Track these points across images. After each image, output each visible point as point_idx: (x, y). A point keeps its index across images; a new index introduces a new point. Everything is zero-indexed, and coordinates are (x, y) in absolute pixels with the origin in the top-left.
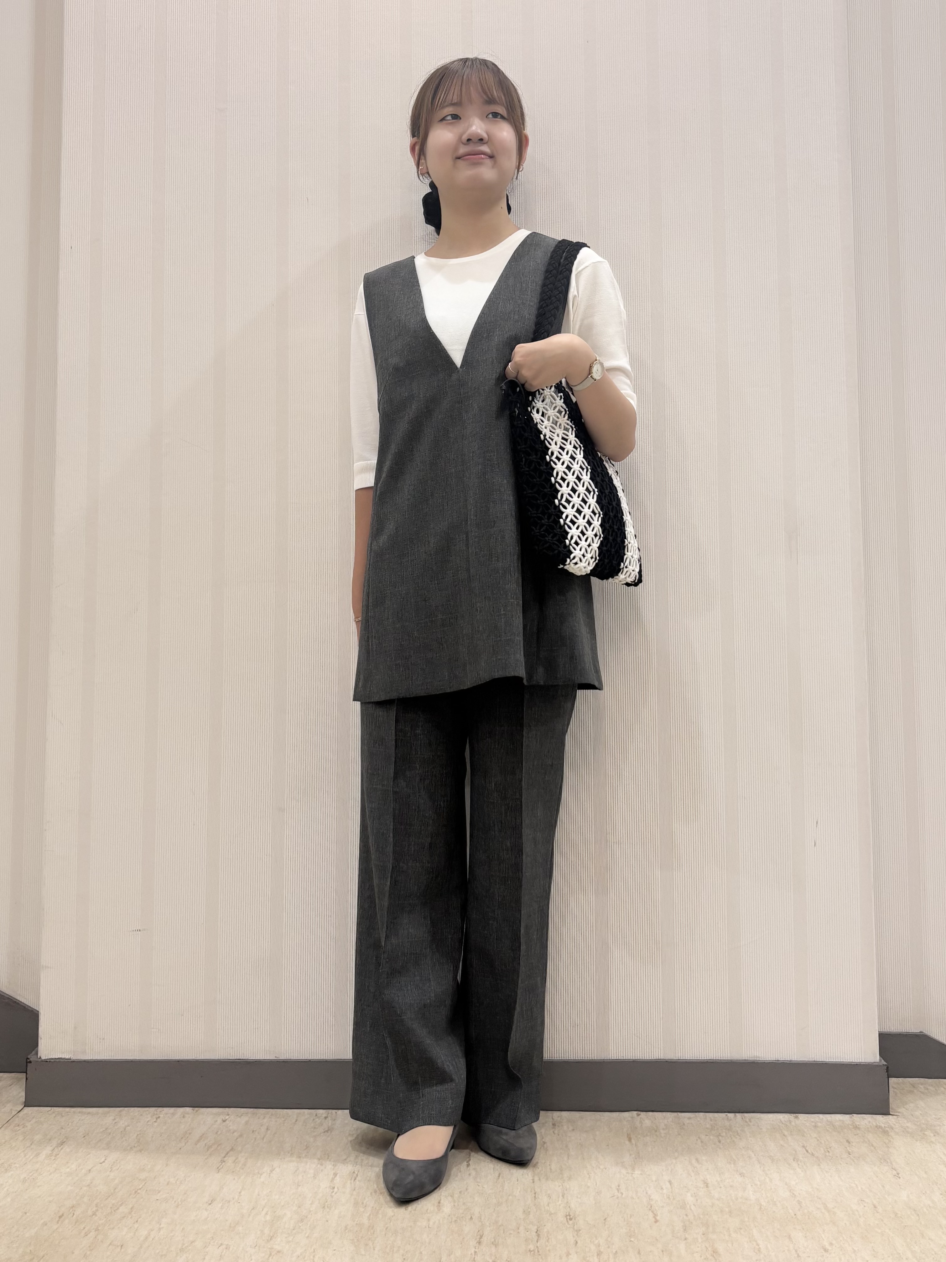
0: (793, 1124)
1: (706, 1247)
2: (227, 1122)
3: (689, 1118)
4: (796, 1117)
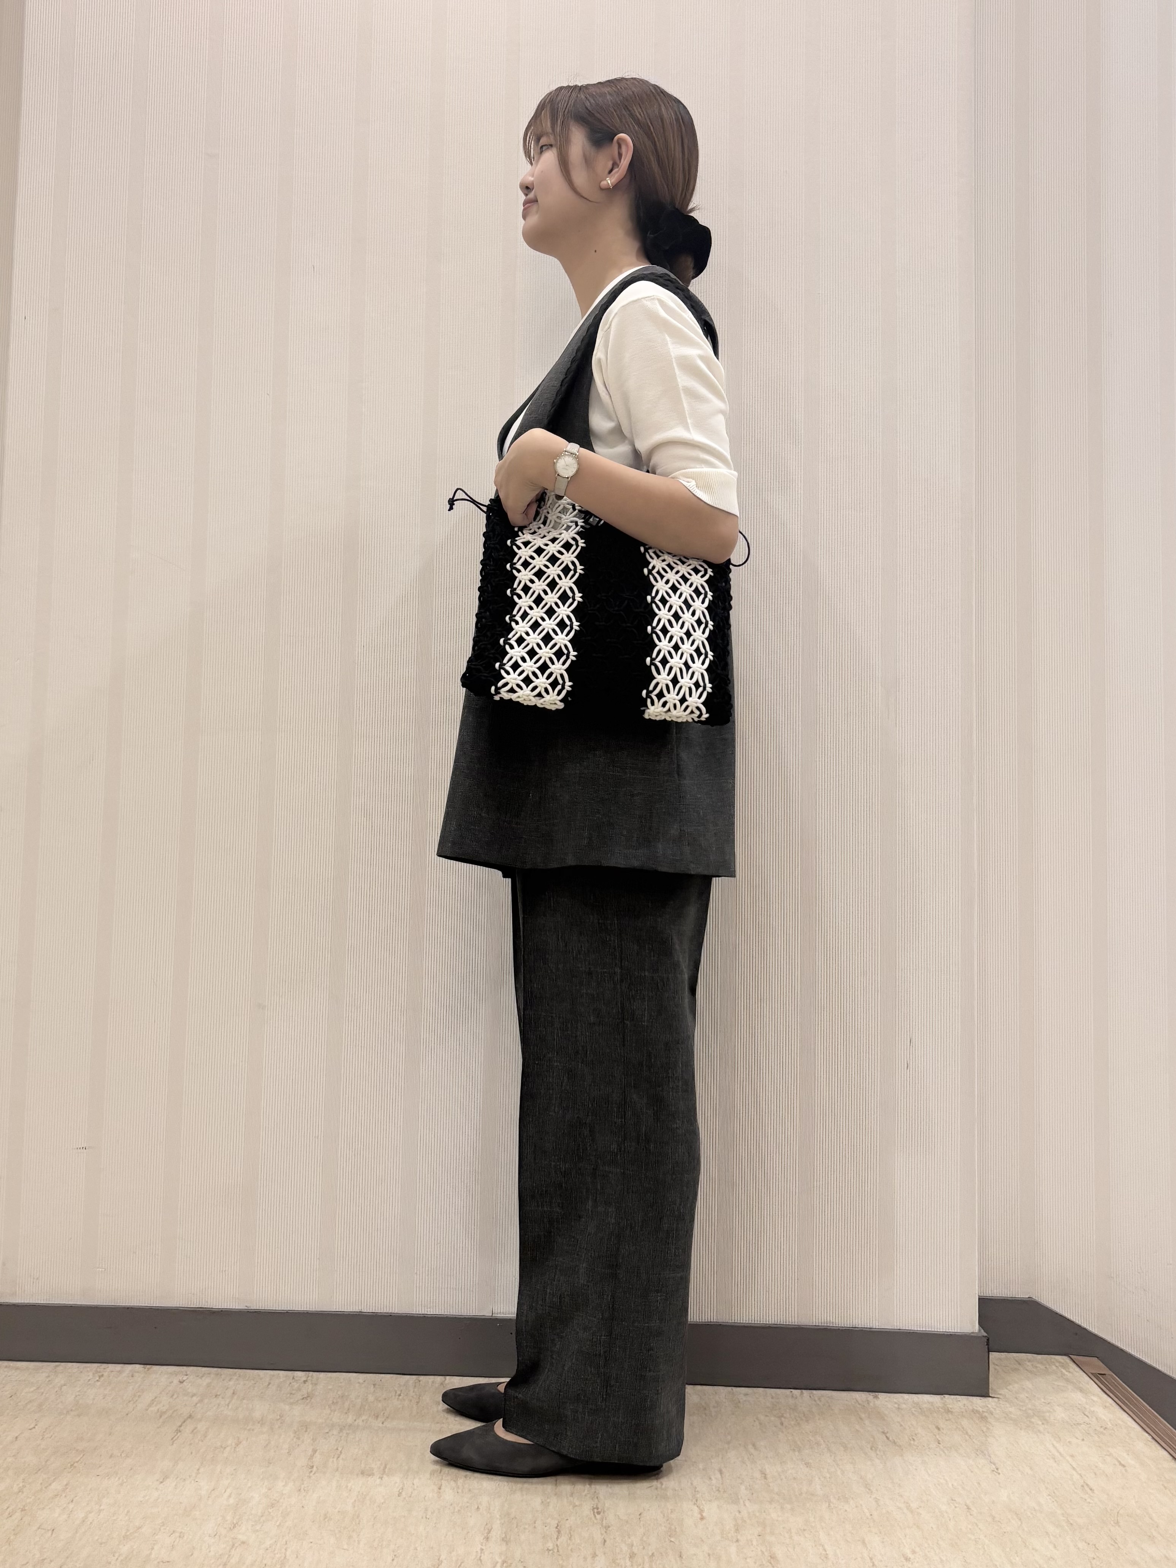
0: (871, 1404)
1: (761, 1551)
2: (185, 1383)
3: (746, 1395)
4: (876, 1397)
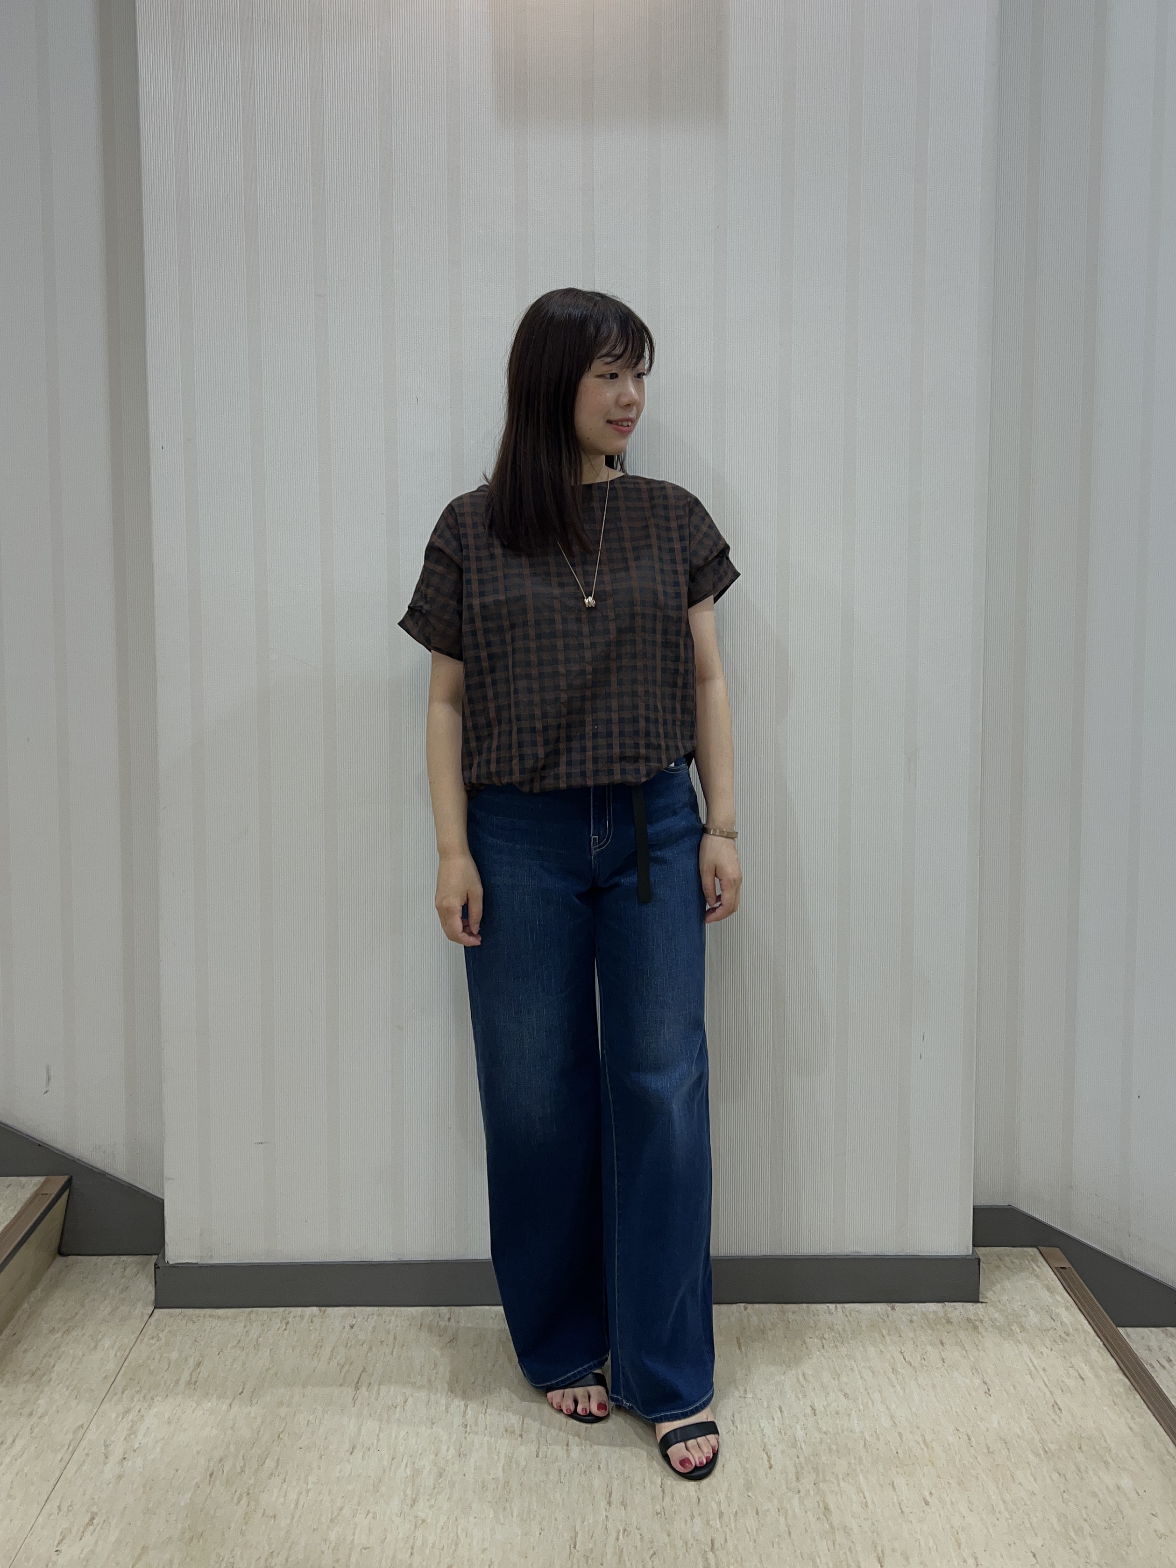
2: (355, 1329)
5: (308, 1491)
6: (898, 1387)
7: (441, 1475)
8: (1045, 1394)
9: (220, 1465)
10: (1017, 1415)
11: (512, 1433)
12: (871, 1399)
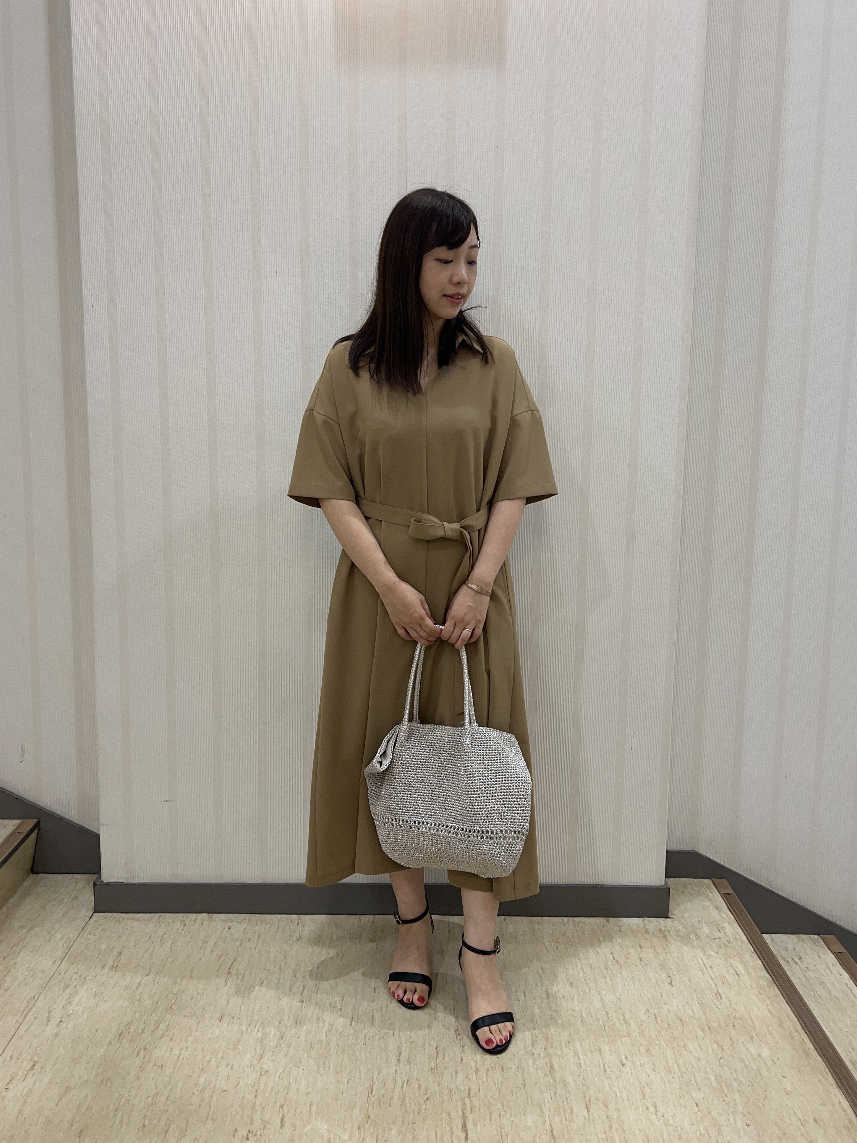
0: (606, 928)
4: (608, 921)
5: (187, 1047)
6: (608, 978)
7: (282, 1037)
8: (711, 985)
9: (127, 1028)
10: (690, 1001)
11: (334, 1007)
12: (588, 987)
